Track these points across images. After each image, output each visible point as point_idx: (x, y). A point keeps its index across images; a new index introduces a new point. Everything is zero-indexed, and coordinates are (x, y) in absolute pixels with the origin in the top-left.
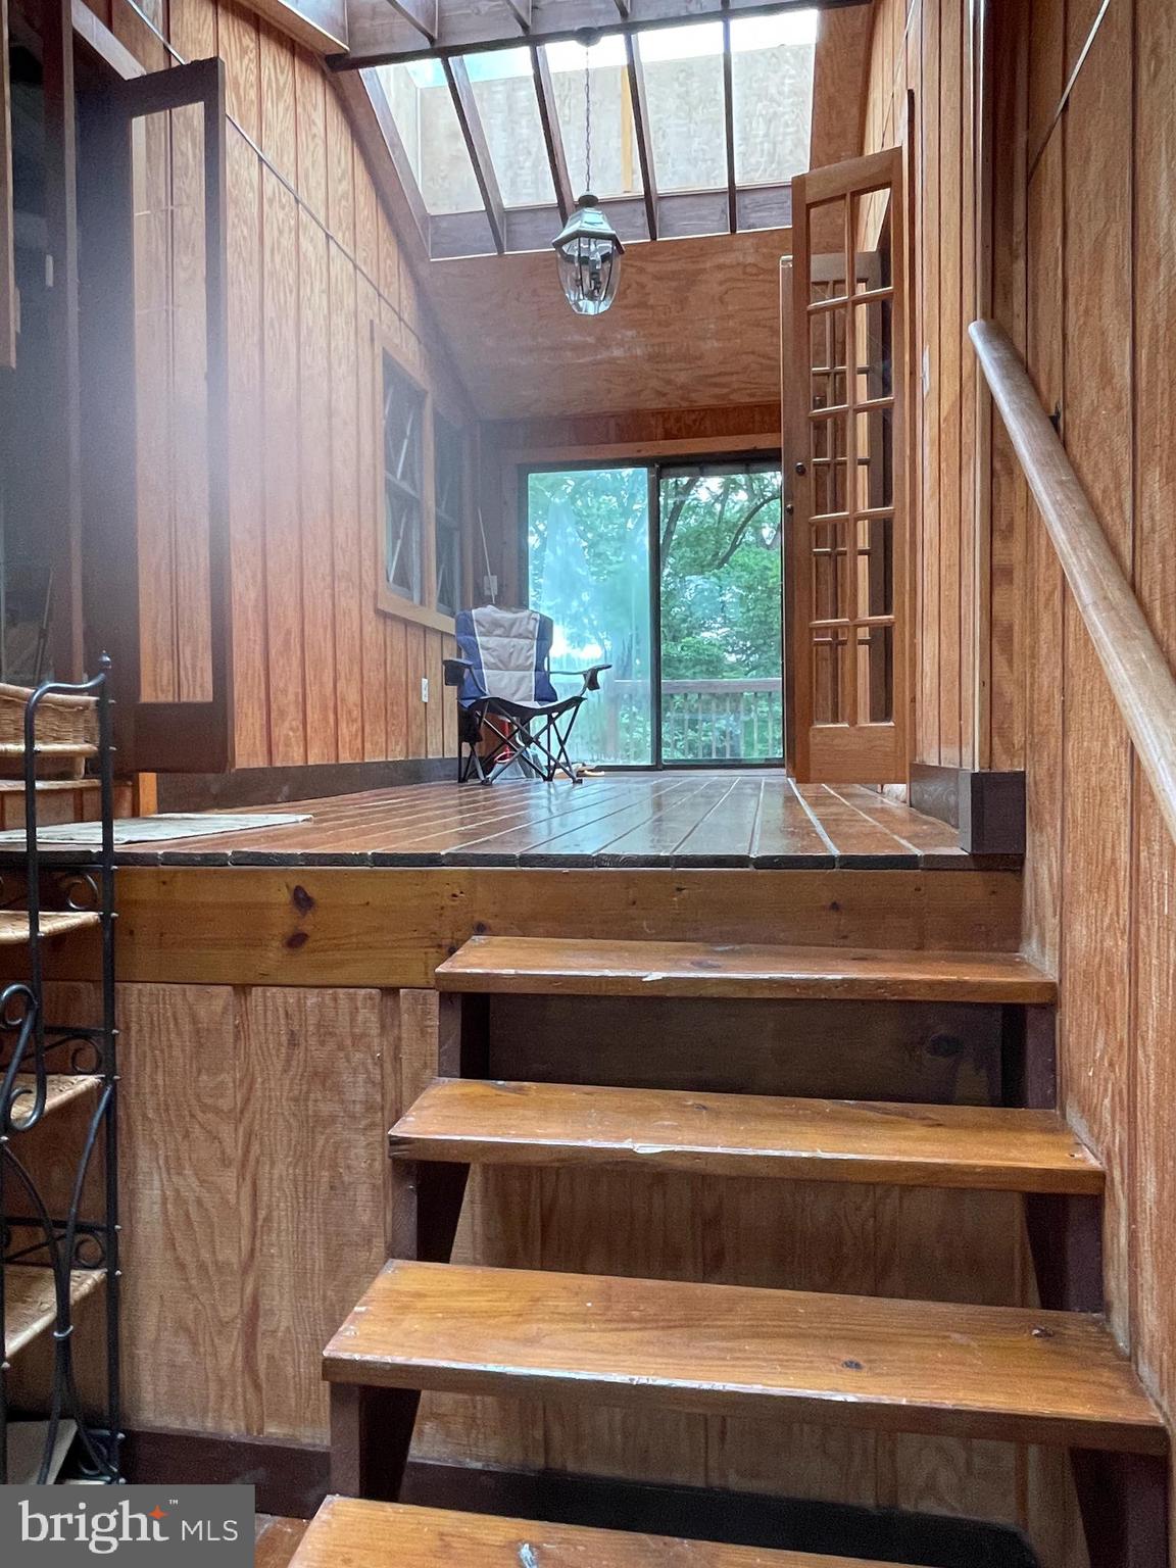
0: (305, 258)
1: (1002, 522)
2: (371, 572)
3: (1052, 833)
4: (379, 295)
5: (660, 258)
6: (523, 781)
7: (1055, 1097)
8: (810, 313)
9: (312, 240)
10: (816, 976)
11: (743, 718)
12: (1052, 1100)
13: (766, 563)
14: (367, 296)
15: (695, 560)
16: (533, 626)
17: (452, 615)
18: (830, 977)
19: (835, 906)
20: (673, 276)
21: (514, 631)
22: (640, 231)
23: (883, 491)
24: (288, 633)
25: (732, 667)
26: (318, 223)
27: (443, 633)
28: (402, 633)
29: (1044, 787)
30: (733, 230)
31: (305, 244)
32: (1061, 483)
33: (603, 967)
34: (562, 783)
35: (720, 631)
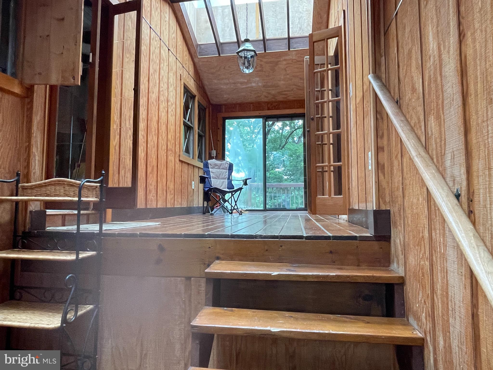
0: (162, 55)
1: (380, 133)
2: (178, 149)
3: (400, 228)
4: (183, 67)
5: (267, 57)
6: (223, 214)
7: (405, 314)
8: (315, 73)
9: (164, 50)
10: (327, 274)
11: (290, 196)
12: (404, 315)
13: (296, 148)
14: (179, 67)
15: (274, 147)
16: (227, 166)
17: (202, 162)
18: (331, 274)
19: (331, 252)
20: (270, 62)
21: (221, 167)
22: (261, 49)
23: (337, 125)
24: (153, 166)
25: (286, 180)
26: (166, 45)
27: (199, 168)
28: (187, 167)
29: (397, 214)
30: (289, 49)
31: (162, 51)
32: (402, 121)
33: (258, 270)
34: (235, 215)
35: (282, 169)
